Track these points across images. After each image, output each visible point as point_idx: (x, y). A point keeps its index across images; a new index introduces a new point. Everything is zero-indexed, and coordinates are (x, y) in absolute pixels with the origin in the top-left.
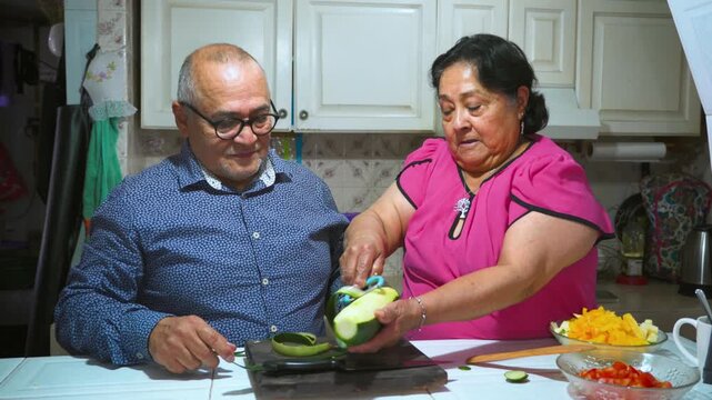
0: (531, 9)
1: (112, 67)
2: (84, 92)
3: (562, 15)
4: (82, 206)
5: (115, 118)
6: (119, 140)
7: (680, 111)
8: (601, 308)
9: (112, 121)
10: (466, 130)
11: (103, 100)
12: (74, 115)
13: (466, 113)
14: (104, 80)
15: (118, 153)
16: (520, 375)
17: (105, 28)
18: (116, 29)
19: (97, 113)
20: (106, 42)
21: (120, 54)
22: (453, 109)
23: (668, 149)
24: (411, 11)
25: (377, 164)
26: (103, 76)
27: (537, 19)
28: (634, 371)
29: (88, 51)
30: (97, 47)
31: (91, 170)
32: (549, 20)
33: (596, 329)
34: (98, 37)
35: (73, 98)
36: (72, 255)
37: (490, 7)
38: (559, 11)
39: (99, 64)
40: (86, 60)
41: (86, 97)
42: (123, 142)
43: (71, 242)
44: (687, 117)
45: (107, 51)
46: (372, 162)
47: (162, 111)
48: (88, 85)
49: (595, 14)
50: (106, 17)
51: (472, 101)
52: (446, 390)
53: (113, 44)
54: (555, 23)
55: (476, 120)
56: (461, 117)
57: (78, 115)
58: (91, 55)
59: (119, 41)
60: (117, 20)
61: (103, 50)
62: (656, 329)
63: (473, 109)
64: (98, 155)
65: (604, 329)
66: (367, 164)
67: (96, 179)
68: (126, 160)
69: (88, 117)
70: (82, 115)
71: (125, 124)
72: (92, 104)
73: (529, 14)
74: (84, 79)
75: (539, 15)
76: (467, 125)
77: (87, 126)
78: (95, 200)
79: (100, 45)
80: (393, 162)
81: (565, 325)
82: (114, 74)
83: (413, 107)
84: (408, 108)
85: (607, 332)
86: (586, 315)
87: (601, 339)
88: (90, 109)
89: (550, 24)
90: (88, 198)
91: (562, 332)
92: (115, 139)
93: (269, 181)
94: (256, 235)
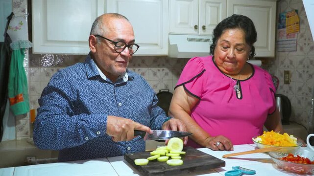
0: (208, 2)
1: (21, 24)
2: (7, 35)
3: (221, 5)
4: (8, 92)
5: (24, 49)
6: (25, 59)
7: (267, 47)
11: (18, 40)
12: (2, 47)
14: (18, 30)
15: (24, 66)
17: (16, 5)
18: (22, 6)
19: (15, 46)
20: (16, 11)
21: (25, 18)
23: (262, 63)
25: (139, 70)
26: (17, 28)
27: (211, 6)
28: (300, 157)
29: (8, 16)
30: (12, 14)
31: (12, 74)
32: (214, 7)
33: (275, 140)
34: (13, 9)
38: (220, 3)
39: (14, 23)
40: (7, 20)
41: (8, 37)
44: (269, 50)
45: (18, 17)
46: (137, 69)
47: (43, 45)
48: (9, 32)
49: (234, 5)
53: (21, 13)
54: (218, 8)
57: (4, 47)
58: (10, 18)
59: (24, 11)
61: (16, 15)
62: (296, 139)
64: (16, 67)
65: (278, 140)
66: (134, 70)
67: (15, 79)
68: (28, 69)
69: (9, 47)
70: (7, 47)
71: (27, 51)
72: (12, 42)
73: (207, 4)
74: (7, 29)
75: (212, 5)
78: (15, 89)
79: (14, 13)
80: (146, 69)
81: (259, 139)
82: (22, 27)
83: (159, 44)
84: (157, 44)
85: (279, 142)
86: (266, 134)
87: (278, 144)
88: (11, 45)
89: (216, 8)
90: (11, 88)
91: (258, 142)
92: (23, 59)
93: (125, 79)
94: (120, 104)
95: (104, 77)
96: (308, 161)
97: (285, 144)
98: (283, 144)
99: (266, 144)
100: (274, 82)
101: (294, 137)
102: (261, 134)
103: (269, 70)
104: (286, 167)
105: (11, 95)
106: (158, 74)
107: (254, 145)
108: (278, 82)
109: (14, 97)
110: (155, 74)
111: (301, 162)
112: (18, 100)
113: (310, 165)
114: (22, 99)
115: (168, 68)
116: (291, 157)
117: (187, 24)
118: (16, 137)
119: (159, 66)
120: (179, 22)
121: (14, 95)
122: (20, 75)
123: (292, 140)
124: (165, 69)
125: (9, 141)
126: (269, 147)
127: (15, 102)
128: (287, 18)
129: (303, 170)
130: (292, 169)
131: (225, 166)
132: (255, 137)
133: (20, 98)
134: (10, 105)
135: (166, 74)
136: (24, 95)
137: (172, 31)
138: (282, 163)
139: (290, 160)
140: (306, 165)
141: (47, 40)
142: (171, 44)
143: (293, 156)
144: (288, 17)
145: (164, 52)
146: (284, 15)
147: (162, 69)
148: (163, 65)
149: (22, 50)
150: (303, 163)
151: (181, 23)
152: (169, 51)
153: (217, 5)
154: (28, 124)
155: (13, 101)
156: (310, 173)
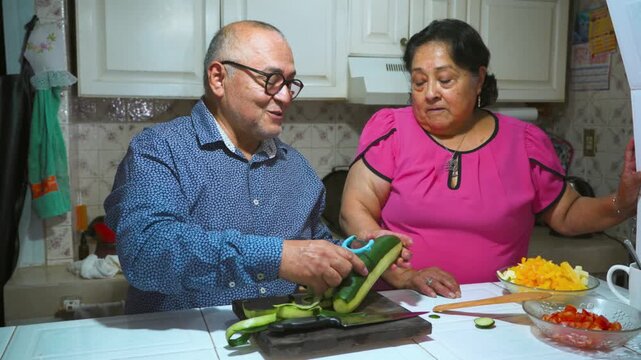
1: (52, 38)
2: (24, 62)
4: (27, 172)
5: (58, 88)
6: (61, 108)
7: (549, 81)
8: (539, 257)
9: (54, 90)
10: (437, 99)
11: (45, 70)
12: (16, 84)
13: (438, 85)
14: (45, 51)
15: (60, 122)
16: (486, 321)
17: (43, 1)
19: (40, 83)
20: (43, 13)
21: (60, 27)
22: (425, 81)
23: (539, 113)
25: (292, 127)
26: (43, 47)
28: (588, 314)
29: (26, 22)
30: (35, 18)
31: (35, 138)
33: (542, 277)
34: (36, 10)
35: (13, 67)
36: (18, 220)
39: (39, 36)
40: (24, 32)
41: (27, 66)
42: (64, 110)
43: (17, 206)
44: (555, 86)
45: (46, 23)
46: (287, 126)
47: (99, 80)
48: (29, 54)
51: (444, 74)
52: (430, 339)
53: (51, 16)
54: (449, 3)
55: (446, 92)
56: (433, 88)
57: (20, 85)
58: (30, 26)
59: (57, 13)
61: (42, 21)
62: (586, 274)
63: (444, 82)
64: (42, 124)
65: (548, 276)
67: (40, 146)
68: (67, 127)
69: (30, 85)
70: (24, 85)
71: (66, 93)
72: (34, 74)
74: (24, 49)
76: (438, 95)
77: (29, 96)
78: (41, 165)
79: (39, 16)
80: (306, 126)
81: (510, 273)
82: (53, 45)
83: (329, 77)
84: (324, 77)
85: (550, 279)
86: (525, 265)
87: (546, 286)
88: (32, 79)
89: (446, 3)
90: (33, 164)
91: (509, 281)
92: (57, 108)
93: (271, 153)
94: (257, 202)
95: (231, 148)
96: (604, 324)
97: (562, 285)
98: (558, 285)
99: (524, 286)
100: (564, 152)
101: (584, 269)
103: (555, 128)
104: (557, 335)
105: (34, 178)
106: (330, 135)
107: (501, 284)
108: (572, 151)
109: (39, 183)
110: (323, 136)
111: (587, 324)
112: (46, 189)
113: (605, 331)
114: (54, 188)
115: (349, 123)
116: (569, 313)
117: (384, 35)
118: (46, 260)
119: (331, 119)
120: (369, 32)
121: (40, 179)
122: (50, 138)
123: (579, 276)
124: (344, 125)
125: (33, 268)
126: (526, 291)
127: (42, 192)
128: (591, 23)
129: (590, 342)
130: (568, 339)
131: (430, 333)
133: (50, 183)
134: (33, 197)
135: (347, 136)
136: (58, 177)
137: (355, 51)
138: (549, 327)
139: (566, 319)
141: (105, 70)
142: (353, 76)
143: (575, 310)
144: (594, 20)
145: (340, 92)
146: (587, 15)
147: (337, 125)
148: (341, 118)
149: (54, 91)
150: (591, 327)
151: (372, 34)
152: (349, 91)
154: (70, 233)
155: (38, 190)
156: (606, 349)
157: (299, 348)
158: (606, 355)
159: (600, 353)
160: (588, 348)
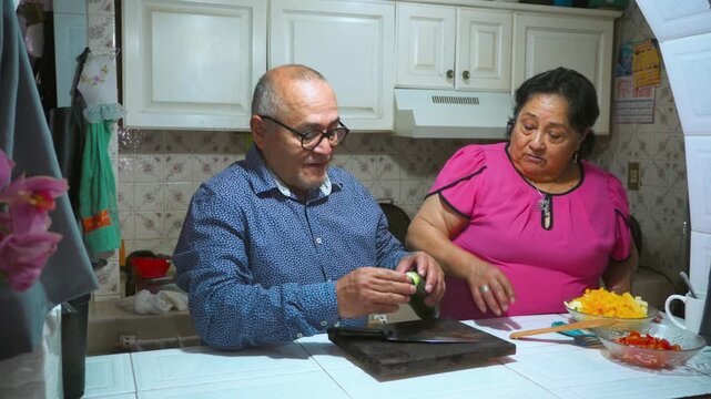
0: (475, 23)
1: (105, 70)
2: (76, 94)
3: (501, 28)
5: (110, 121)
6: (111, 141)
11: (98, 103)
12: (68, 118)
14: (99, 84)
15: (110, 155)
17: (94, 32)
18: (106, 33)
19: (95, 119)
20: (95, 45)
21: (113, 59)
24: (373, 21)
26: (97, 79)
27: (480, 31)
28: (652, 338)
29: (78, 55)
30: (87, 50)
31: (88, 171)
32: (487, 32)
33: (607, 306)
34: (88, 42)
35: (65, 100)
37: (440, 20)
38: (499, 25)
39: (91, 69)
40: (76, 64)
41: (79, 99)
42: (114, 143)
45: (98, 56)
48: (82, 87)
49: (527, 28)
50: (96, 22)
52: (513, 361)
53: (103, 48)
54: (495, 35)
57: (72, 118)
58: (83, 59)
59: (111, 43)
60: (106, 24)
61: (94, 53)
62: (646, 304)
64: (94, 157)
65: (612, 305)
67: (93, 180)
68: (116, 159)
69: (82, 117)
70: (77, 117)
71: (116, 126)
72: (86, 107)
73: (473, 26)
74: (76, 81)
75: (482, 28)
77: (82, 129)
78: (93, 200)
79: (90, 48)
80: (347, 157)
81: (575, 304)
82: (107, 77)
83: (375, 109)
84: (370, 109)
85: (614, 309)
86: (590, 295)
87: (611, 314)
88: (85, 112)
89: (491, 35)
90: (85, 198)
91: (576, 310)
92: (107, 141)
93: (326, 190)
94: (319, 241)
95: (286, 192)
96: (665, 345)
97: (624, 313)
98: (621, 313)
99: (591, 314)
101: (643, 299)
102: (580, 294)
103: (599, 160)
104: (626, 356)
105: (86, 212)
106: (371, 167)
107: (569, 316)
109: (91, 217)
110: (364, 168)
111: (653, 346)
112: (99, 223)
113: (668, 352)
114: (107, 222)
115: (391, 155)
116: (635, 337)
117: (430, 67)
119: (372, 151)
120: (416, 62)
121: (92, 213)
123: (639, 306)
124: (385, 157)
126: (594, 318)
127: (95, 227)
128: (635, 56)
129: (655, 361)
130: (636, 359)
131: (514, 353)
132: (570, 301)
133: (103, 218)
134: (84, 232)
135: (388, 168)
136: (110, 212)
137: (401, 83)
138: (618, 348)
139: (633, 342)
140: (662, 352)
141: (151, 102)
142: (399, 108)
143: (639, 335)
144: (637, 53)
145: (386, 124)
146: (630, 47)
147: (379, 157)
148: (382, 150)
149: (106, 124)
150: (656, 348)
151: (419, 65)
152: (395, 123)
153: (493, 29)
154: (118, 268)
155: (90, 225)
156: (669, 367)
157: (404, 368)
158: (669, 372)
159: (664, 371)
160: (654, 367)
